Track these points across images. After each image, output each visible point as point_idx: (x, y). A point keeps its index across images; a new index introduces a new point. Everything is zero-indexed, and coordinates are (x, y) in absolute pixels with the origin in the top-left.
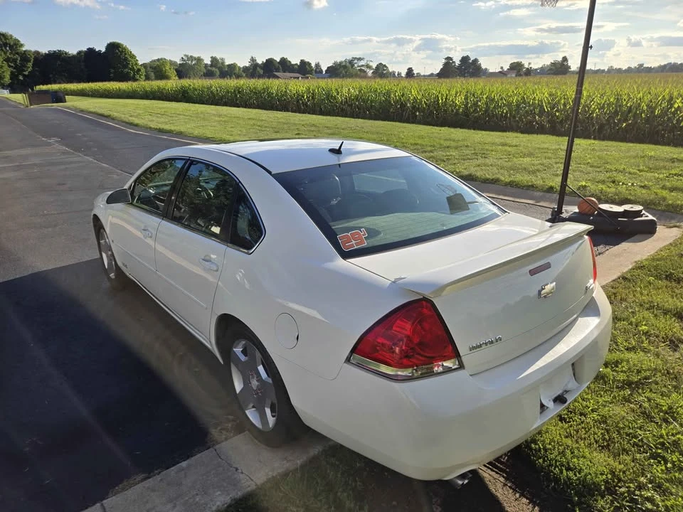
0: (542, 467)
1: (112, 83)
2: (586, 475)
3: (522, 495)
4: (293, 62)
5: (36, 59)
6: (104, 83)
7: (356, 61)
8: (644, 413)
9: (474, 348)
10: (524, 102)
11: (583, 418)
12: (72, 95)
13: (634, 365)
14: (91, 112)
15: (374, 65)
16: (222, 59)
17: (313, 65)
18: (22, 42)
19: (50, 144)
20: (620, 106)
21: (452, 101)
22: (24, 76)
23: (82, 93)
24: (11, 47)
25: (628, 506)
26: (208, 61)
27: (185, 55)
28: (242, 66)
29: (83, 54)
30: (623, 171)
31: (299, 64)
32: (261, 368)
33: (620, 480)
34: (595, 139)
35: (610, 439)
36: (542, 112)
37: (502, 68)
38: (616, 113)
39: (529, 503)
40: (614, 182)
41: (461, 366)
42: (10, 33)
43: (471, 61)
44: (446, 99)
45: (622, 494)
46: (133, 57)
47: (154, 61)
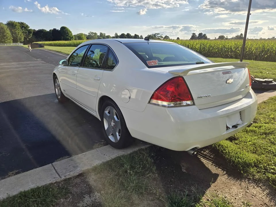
0: (228, 158)
1: (62, 41)
2: (246, 160)
3: (219, 168)
4: (132, 35)
5: (34, 32)
6: (59, 41)
7: (156, 35)
8: (271, 142)
9: (199, 97)
10: (224, 47)
11: (245, 143)
12: (47, 45)
13: (267, 127)
14: (53, 51)
15: (164, 37)
16: (104, 34)
17: (140, 36)
18: (29, 26)
19: (38, 61)
20: (264, 49)
21: (195, 47)
22: (29, 39)
23: (51, 45)
24: (25, 28)
25: (264, 171)
26: (99, 34)
27: (90, 32)
28: (112, 37)
29: (51, 31)
30: (265, 69)
31: (134, 36)
32: (115, 117)
33: (260, 163)
34: (253, 60)
35: (256, 150)
36: (232, 51)
37: (215, 38)
38: (263, 51)
39: (222, 170)
40: (261, 72)
41: (194, 104)
42: (25, 23)
43: (203, 35)
44: (192, 46)
45: (261, 167)
46: (71, 32)
47: (78, 34)
